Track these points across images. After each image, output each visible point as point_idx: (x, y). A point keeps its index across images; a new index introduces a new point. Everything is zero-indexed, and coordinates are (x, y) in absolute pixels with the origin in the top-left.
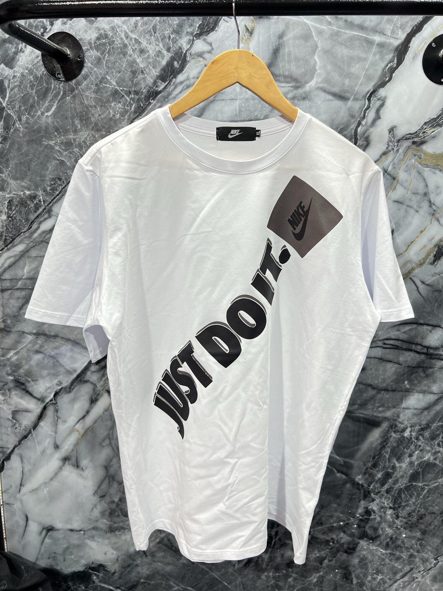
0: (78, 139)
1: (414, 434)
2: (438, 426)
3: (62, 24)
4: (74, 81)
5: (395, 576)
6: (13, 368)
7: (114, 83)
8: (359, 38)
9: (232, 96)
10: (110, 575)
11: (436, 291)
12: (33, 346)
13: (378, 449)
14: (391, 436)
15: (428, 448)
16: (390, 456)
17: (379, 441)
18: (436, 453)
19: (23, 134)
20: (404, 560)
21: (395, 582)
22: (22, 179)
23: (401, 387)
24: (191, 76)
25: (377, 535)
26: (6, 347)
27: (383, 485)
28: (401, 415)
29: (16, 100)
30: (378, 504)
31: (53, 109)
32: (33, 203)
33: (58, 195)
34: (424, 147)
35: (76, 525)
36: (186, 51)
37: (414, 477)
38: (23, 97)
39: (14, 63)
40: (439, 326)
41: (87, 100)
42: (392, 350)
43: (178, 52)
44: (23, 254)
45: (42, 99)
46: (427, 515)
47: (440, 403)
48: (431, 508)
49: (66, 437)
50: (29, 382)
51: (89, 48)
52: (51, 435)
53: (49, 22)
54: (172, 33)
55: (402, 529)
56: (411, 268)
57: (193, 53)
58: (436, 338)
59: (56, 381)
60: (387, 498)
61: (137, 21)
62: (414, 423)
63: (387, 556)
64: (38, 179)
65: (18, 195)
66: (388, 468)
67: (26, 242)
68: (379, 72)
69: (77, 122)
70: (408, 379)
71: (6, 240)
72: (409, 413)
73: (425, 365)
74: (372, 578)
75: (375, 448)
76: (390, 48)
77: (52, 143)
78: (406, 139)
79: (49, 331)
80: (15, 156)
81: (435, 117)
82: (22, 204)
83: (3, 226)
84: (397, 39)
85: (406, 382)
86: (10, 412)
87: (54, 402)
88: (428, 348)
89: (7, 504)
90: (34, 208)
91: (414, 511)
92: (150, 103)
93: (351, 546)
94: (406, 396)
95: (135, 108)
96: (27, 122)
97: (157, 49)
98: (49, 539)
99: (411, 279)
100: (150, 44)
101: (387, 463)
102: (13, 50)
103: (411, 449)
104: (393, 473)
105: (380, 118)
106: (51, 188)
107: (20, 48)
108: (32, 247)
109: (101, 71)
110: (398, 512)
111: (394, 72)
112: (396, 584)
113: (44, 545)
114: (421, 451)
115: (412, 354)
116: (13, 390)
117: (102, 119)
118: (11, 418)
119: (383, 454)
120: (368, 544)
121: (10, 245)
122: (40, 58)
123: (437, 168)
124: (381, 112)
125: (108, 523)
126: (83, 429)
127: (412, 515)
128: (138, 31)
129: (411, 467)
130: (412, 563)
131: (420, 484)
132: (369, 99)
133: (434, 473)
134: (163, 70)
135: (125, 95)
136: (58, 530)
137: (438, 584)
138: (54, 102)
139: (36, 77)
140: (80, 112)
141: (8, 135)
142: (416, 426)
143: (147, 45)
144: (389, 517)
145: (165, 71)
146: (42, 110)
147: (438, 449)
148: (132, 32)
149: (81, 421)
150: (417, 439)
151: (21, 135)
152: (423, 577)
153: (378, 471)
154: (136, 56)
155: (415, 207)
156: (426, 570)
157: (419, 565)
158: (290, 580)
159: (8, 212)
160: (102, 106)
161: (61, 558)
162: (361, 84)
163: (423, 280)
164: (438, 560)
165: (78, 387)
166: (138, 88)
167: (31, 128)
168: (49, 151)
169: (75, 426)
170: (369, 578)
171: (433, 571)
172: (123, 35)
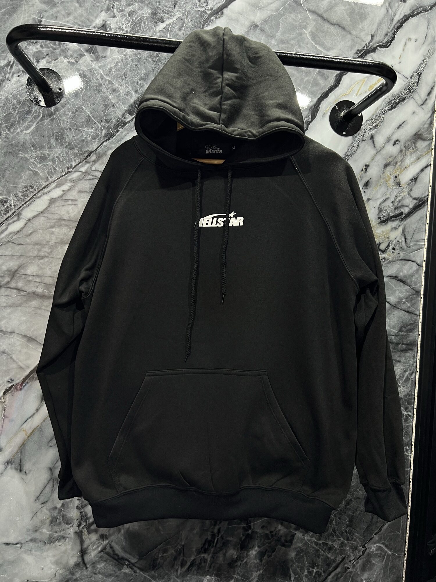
0: (52, 155)
3: (47, 63)
4: (53, 107)
5: (329, 568)
7: (89, 113)
20: (335, 549)
21: (329, 575)
31: (32, 128)
32: (3, 206)
33: (29, 201)
35: (12, 539)
38: (5, 116)
41: (64, 123)
45: (22, 120)
46: (353, 500)
48: (356, 493)
49: (12, 438)
53: (36, 59)
54: (140, 80)
59: (7, 378)
61: (111, 67)
63: (321, 547)
64: (11, 185)
69: (53, 140)
74: (308, 572)
77: (27, 156)
79: (5, 327)
87: (3, 400)
90: (4, 211)
92: (118, 131)
93: (289, 538)
95: (106, 134)
96: (6, 137)
97: (127, 90)
100: (121, 86)
102: (1, 78)
106: (22, 194)
107: (7, 77)
109: (78, 102)
111: (309, 124)
112: (330, 577)
117: (75, 140)
120: (303, 535)
122: (25, 86)
125: (48, 533)
126: (30, 429)
128: (112, 75)
130: (343, 552)
134: (131, 106)
135: (97, 123)
137: (368, 573)
138: (34, 123)
139: (19, 102)
140: (56, 133)
143: (118, 87)
145: (132, 107)
146: (22, 128)
148: (106, 75)
149: (29, 420)
152: (354, 566)
154: (109, 93)
156: (356, 559)
157: (350, 554)
160: (76, 129)
164: (365, 547)
165: (29, 384)
166: (108, 118)
167: (10, 142)
168: (24, 162)
169: (22, 426)
170: (306, 573)
171: (362, 560)
172: (99, 77)
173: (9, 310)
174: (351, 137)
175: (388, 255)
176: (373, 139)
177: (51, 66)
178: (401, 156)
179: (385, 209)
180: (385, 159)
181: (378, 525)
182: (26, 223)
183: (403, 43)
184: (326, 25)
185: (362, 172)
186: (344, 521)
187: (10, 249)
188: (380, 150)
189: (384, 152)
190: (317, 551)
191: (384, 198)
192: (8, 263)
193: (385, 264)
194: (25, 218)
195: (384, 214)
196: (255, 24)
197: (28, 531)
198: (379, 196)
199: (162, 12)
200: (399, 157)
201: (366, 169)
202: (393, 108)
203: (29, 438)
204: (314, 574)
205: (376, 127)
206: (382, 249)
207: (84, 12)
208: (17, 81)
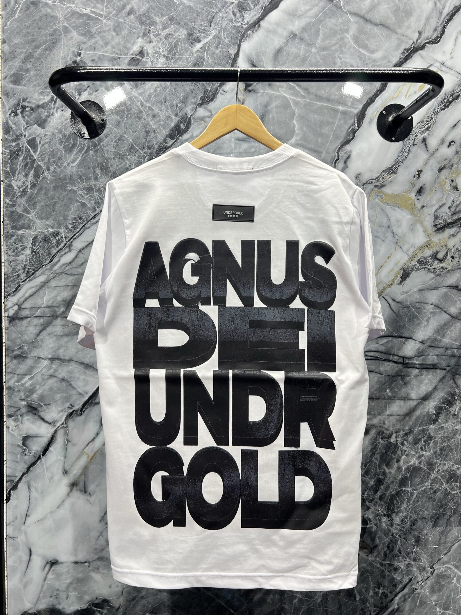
0: (98, 185)
1: (399, 439)
2: (419, 431)
3: (88, 95)
4: (97, 139)
5: (396, 589)
6: (27, 393)
7: (131, 140)
8: (327, 108)
9: (228, 150)
10: (114, 611)
11: (405, 307)
12: (48, 371)
13: (369, 457)
14: (379, 443)
15: (413, 453)
16: (380, 462)
17: (369, 448)
18: (420, 457)
19: (50, 181)
20: (402, 570)
21: (396, 595)
22: (47, 219)
23: (384, 395)
24: (195, 135)
25: (375, 545)
26: (21, 373)
27: (376, 492)
28: (387, 422)
29: (46, 154)
30: (373, 512)
31: (78, 160)
32: (55, 239)
33: (78, 232)
34: (384, 189)
35: (81, 557)
36: (190, 117)
37: (403, 482)
38: (52, 151)
39: (46, 124)
40: (411, 338)
41: (107, 153)
42: (373, 361)
43: (184, 117)
44: (43, 285)
45: (68, 153)
46: (418, 520)
47: (419, 409)
48: (421, 513)
49: (75, 461)
50: (41, 406)
51: (110, 113)
52: (60, 459)
53: (78, 93)
54: (179, 103)
55: (397, 537)
56: (382, 288)
57: (196, 117)
58: (410, 348)
59: (68, 405)
60: (381, 505)
61: (150, 94)
62: (398, 429)
63: (386, 568)
64: (61, 218)
65: (42, 232)
66: (379, 475)
67: (47, 274)
68: (344, 133)
69: (98, 171)
70: (389, 387)
71: (28, 272)
72: (393, 419)
73: (403, 374)
74: (374, 593)
75: (367, 454)
76: (351, 115)
77: (75, 188)
78: (369, 183)
79: (63, 355)
80: (42, 200)
81: (391, 166)
82: (46, 240)
83: (27, 259)
84: (356, 108)
85: (388, 390)
86: (20, 438)
87: (65, 426)
88: (404, 358)
89: (11, 537)
90: (56, 244)
91: (406, 517)
94: (389, 403)
96: (54, 172)
97: (167, 114)
98: (52, 574)
99: (383, 297)
100: (161, 111)
101: (378, 470)
102: (46, 114)
103: (398, 455)
104: (384, 479)
105: (348, 167)
106: (72, 226)
107: (51, 113)
108: (52, 278)
109: (120, 131)
110: (392, 520)
111: (355, 132)
112: (397, 598)
113: (46, 582)
114: (407, 455)
115: (391, 364)
116: (25, 415)
117: (119, 169)
118: (21, 445)
119: (373, 461)
120: (367, 556)
121: (31, 277)
122: (69, 120)
123: (396, 206)
124: (348, 162)
126: (92, 452)
127: (405, 521)
128: (151, 101)
129: (399, 472)
130: (410, 573)
131: (409, 489)
132: (338, 153)
133: (420, 477)
134: (172, 130)
135: (139, 150)
136: (62, 563)
137: (437, 594)
138: (79, 155)
139: (64, 136)
140: (101, 163)
141: (37, 182)
142: (400, 432)
143: (158, 112)
144: (384, 525)
145: (173, 131)
146: (68, 161)
147: (421, 453)
148: (146, 101)
149: (91, 443)
150: (402, 444)
151: (48, 182)
152: (422, 587)
153: (370, 478)
154: (149, 120)
155: (382, 237)
156: (424, 580)
157: (417, 575)
158: (296, 601)
159: (32, 248)
160: (120, 158)
161: (63, 595)
162: (331, 142)
163: (393, 298)
164: (434, 568)
165: (89, 409)
166: (150, 144)
167: (58, 176)
168: (73, 195)
169: (84, 449)
170: (371, 593)
171: (431, 581)
172: (139, 104)
173: (65, 339)
174: (401, 142)
175: (446, 264)
176: (425, 142)
177: (92, 98)
178: (458, 157)
179: (441, 215)
180: (439, 163)
181: (447, 545)
182: (78, 254)
183: (454, 37)
184: (369, 27)
185: (415, 178)
186: (409, 542)
187: (63, 280)
188: (433, 154)
189: (438, 155)
190: (383, 571)
191: (440, 204)
192: (63, 293)
193: (445, 273)
194: (76, 249)
195: (441, 221)
196: (293, 34)
197: (95, 550)
198: (434, 202)
199: (198, 32)
200: (455, 159)
201: (419, 175)
202: (446, 107)
203: (92, 461)
204: (380, 595)
205: (428, 129)
206: (440, 258)
207: (121, 40)
208: (62, 116)
